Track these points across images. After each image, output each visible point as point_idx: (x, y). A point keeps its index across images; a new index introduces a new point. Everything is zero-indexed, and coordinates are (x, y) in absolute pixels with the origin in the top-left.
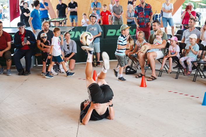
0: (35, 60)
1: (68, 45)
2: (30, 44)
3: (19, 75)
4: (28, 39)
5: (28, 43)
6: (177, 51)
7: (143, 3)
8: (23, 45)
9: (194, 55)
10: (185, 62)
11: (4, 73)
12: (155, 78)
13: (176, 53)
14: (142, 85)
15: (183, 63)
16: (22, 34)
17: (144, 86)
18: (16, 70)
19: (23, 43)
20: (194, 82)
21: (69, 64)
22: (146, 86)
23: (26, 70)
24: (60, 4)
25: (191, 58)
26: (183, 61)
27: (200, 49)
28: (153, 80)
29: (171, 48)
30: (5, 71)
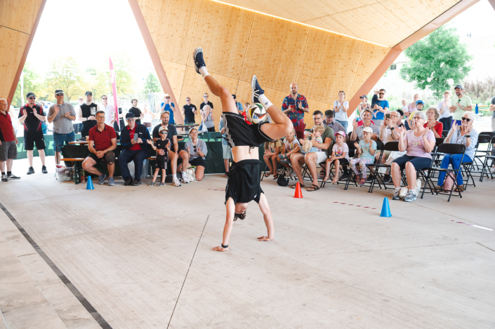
0: (150, 168)
1: (195, 147)
2: (142, 142)
3: (125, 184)
4: (139, 136)
5: (140, 141)
6: (344, 151)
7: (294, 94)
8: (133, 143)
9: (371, 156)
10: (357, 165)
11: (105, 184)
12: (318, 188)
13: (344, 154)
14: (296, 196)
15: (355, 167)
16: (132, 129)
17: (300, 196)
18: (123, 181)
19: (133, 141)
20: (370, 193)
21: (195, 172)
22: (302, 197)
23: (136, 178)
24: (189, 105)
25: (366, 159)
26: (354, 163)
27: (378, 148)
28: (315, 189)
29: (335, 148)
30: (107, 181)
